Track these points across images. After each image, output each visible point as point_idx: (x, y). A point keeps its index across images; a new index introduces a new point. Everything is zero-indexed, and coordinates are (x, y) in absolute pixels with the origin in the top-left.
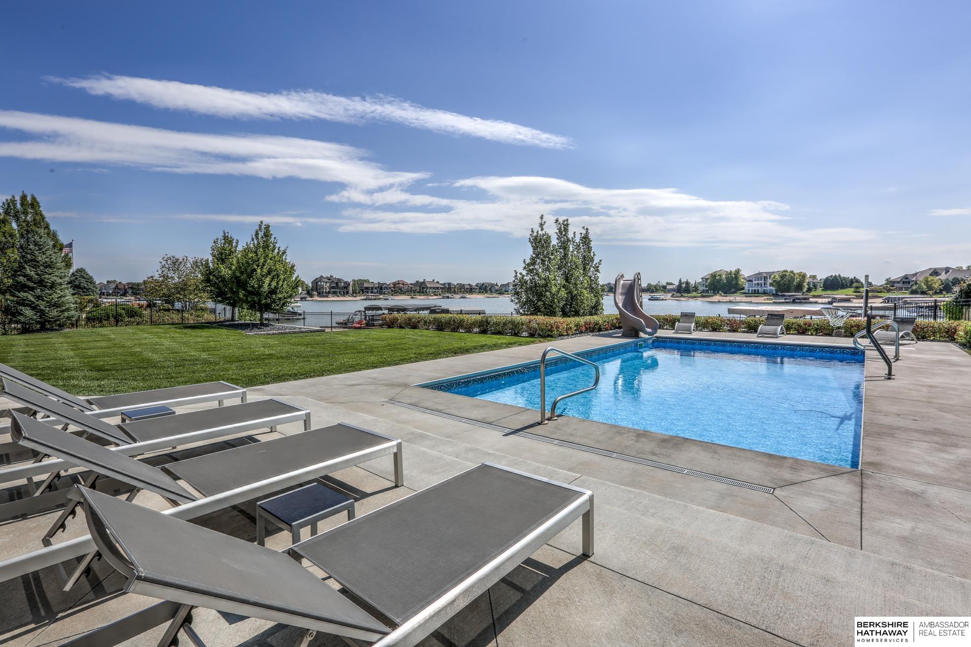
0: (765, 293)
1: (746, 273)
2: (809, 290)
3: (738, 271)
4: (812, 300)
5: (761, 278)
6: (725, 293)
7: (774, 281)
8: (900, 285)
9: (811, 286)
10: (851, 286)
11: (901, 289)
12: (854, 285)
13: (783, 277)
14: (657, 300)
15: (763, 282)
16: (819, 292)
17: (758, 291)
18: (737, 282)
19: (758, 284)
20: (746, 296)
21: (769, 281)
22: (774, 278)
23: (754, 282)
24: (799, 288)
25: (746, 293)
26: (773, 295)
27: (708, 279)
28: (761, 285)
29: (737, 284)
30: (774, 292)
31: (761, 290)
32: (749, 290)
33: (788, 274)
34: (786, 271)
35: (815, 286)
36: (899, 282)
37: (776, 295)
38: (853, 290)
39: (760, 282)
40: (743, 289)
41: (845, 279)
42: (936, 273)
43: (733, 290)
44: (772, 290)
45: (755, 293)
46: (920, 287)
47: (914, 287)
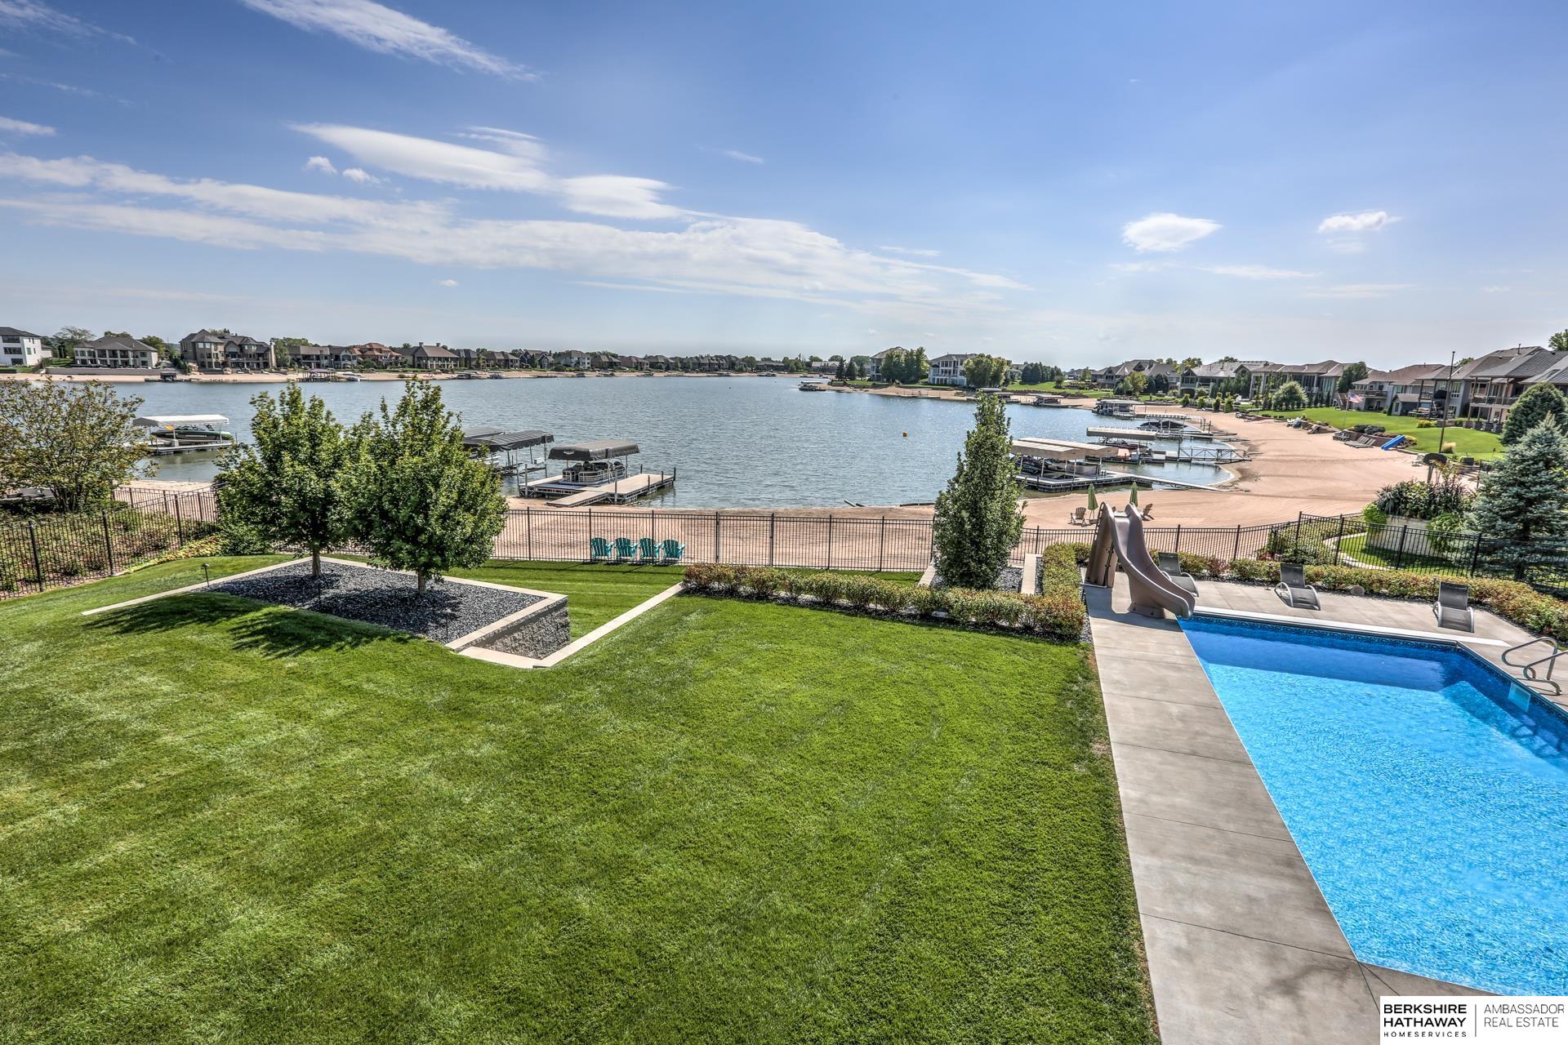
0: (954, 385)
1: (931, 355)
2: (1006, 382)
3: (921, 351)
4: (1014, 398)
5: (951, 363)
6: (903, 382)
7: (968, 369)
8: (1103, 381)
9: (1009, 377)
10: (1052, 380)
11: (1103, 386)
12: (1056, 378)
13: (979, 363)
14: (812, 390)
15: (952, 368)
16: (1016, 386)
17: (946, 380)
18: (918, 366)
19: (946, 372)
20: (933, 389)
21: (961, 368)
22: (968, 364)
23: (941, 368)
24: (995, 379)
25: (930, 384)
26: (964, 388)
27: (880, 360)
28: (950, 372)
29: (918, 369)
30: (965, 384)
31: (949, 380)
32: (934, 379)
33: (984, 360)
34: (982, 356)
35: (1013, 378)
36: (1101, 376)
37: (968, 389)
38: (1053, 384)
39: (944, 368)
40: (926, 377)
41: (1046, 368)
42: (1139, 367)
43: (913, 378)
44: (963, 381)
45: (942, 385)
46: (1126, 386)
47: (1121, 386)
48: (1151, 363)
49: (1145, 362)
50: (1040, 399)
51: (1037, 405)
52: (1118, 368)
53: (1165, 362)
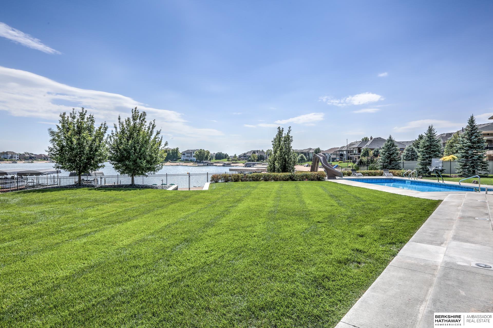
0: (191, 161)
1: (181, 150)
2: (211, 159)
3: (177, 149)
4: (214, 164)
5: (189, 153)
6: (171, 161)
7: (196, 155)
8: (243, 158)
9: (211, 157)
10: (226, 158)
11: (243, 159)
13: (200, 152)
15: (190, 155)
16: (214, 160)
17: (188, 160)
18: (177, 154)
20: (183, 163)
21: (194, 155)
22: (196, 153)
23: (186, 155)
24: (207, 158)
25: (182, 161)
26: (196, 162)
29: (177, 156)
30: (195, 160)
31: (189, 159)
32: (183, 159)
33: (202, 151)
35: (213, 157)
36: (242, 156)
39: (187, 155)
40: (180, 158)
41: (223, 154)
42: (254, 152)
43: (175, 159)
44: (194, 159)
45: (187, 161)
46: (251, 159)
47: (250, 159)
48: (257, 151)
49: (256, 151)
50: (225, 164)
51: (224, 166)
52: (247, 153)
53: (261, 151)
